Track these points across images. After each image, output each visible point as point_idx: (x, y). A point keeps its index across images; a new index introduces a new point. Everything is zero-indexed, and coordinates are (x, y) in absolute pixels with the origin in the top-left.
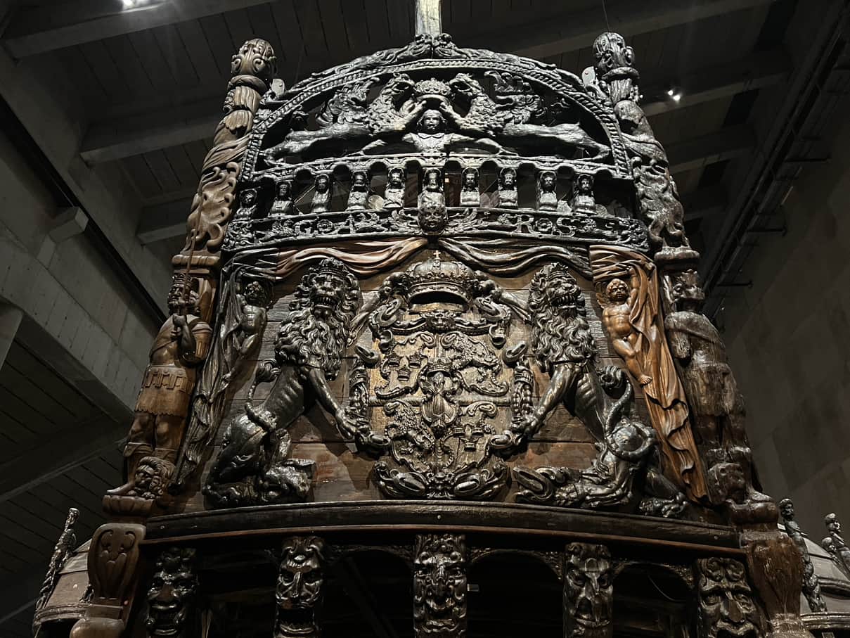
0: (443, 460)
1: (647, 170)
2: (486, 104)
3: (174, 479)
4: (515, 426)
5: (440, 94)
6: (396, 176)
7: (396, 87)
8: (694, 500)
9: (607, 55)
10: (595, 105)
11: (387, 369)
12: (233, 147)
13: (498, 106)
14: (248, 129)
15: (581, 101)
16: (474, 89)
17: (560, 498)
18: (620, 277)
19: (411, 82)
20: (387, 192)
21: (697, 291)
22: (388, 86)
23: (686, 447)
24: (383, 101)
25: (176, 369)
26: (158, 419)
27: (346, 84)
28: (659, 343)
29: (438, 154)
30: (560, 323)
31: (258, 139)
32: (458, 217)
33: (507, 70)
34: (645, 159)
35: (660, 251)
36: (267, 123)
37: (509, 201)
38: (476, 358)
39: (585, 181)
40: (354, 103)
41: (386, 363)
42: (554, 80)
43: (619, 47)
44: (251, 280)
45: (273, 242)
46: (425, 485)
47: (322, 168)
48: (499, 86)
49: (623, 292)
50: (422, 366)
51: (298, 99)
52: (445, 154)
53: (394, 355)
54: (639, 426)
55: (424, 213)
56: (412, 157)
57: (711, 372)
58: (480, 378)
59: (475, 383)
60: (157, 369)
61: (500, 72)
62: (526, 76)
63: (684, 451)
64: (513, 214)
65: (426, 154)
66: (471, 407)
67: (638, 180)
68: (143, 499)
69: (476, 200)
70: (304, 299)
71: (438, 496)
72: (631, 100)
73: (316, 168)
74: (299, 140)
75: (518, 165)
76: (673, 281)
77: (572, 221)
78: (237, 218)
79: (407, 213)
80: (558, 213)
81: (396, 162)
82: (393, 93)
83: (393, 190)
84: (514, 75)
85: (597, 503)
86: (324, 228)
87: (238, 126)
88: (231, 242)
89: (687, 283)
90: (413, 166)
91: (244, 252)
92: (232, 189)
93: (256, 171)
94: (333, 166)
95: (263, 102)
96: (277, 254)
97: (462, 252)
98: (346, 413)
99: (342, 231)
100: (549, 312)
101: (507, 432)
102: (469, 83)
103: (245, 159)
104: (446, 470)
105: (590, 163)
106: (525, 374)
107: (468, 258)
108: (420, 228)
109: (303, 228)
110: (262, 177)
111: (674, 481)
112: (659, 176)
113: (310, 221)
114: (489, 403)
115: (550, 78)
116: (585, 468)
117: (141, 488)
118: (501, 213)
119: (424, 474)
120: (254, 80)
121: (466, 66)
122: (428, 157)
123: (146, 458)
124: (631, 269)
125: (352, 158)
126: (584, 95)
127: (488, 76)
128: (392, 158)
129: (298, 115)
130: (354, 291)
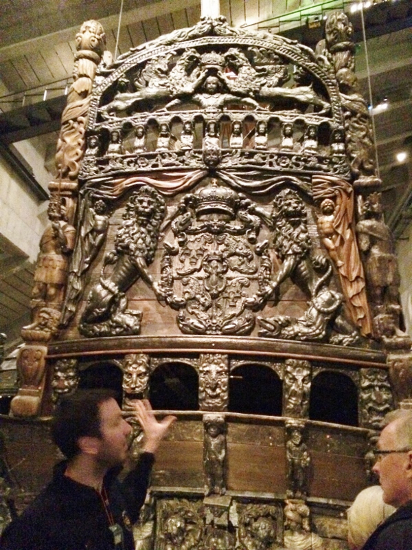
0: (216, 312)
1: (355, 122)
2: (248, 72)
3: (61, 320)
4: (259, 293)
5: (217, 64)
6: (188, 126)
7: (188, 59)
8: (364, 335)
9: (335, 31)
10: (322, 73)
11: (183, 257)
12: (81, 106)
13: (257, 74)
14: (89, 92)
15: (313, 70)
16: (241, 60)
17: (284, 334)
18: (330, 198)
19: (197, 55)
20: (182, 137)
21: (378, 207)
22: (182, 58)
23: (361, 305)
24: (179, 70)
25: (57, 255)
26: (49, 286)
27: (154, 57)
28: (351, 241)
29: (215, 110)
30: (289, 229)
31: (96, 99)
32: (228, 156)
33: (263, 46)
34: (354, 113)
35: (357, 179)
36: (102, 87)
37: (261, 144)
38: (238, 250)
39: (312, 130)
40: (159, 72)
41: (183, 254)
42: (296, 54)
43: (343, 25)
44: (98, 199)
45: (110, 173)
46: (205, 326)
47: (139, 119)
48: (258, 58)
49: (331, 208)
50: (205, 255)
51: (122, 69)
52: (220, 110)
53: (187, 249)
54: (333, 292)
55: (206, 154)
56: (198, 112)
57: (381, 259)
58: (240, 263)
59: (236, 266)
60: (45, 255)
61: (259, 47)
62: (277, 51)
63: (360, 307)
64: (264, 154)
65: (207, 111)
66: (234, 281)
67: (347, 129)
68: (44, 333)
69: (240, 144)
70: (131, 213)
71: (214, 333)
72: (348, 68)
73: (136, 120)
74: (123, 100)
75: (268, 118)
76: (364, 199)
77: (302, 159)
78: (87, 156)
79: (195, 152)
80: (293, 153)
81: (188, 116)
82: (186, 64)
83: (186, 136)
84: (268, 50)
85: (305, 337)
86: (142, 163)
87: (83, 90)
88: (84, 173)
89: (373, 201)
90: (199, 119)
91: (93, 180)
92: (82, 136)
93: (97, 122)
94: (147, 120)
95: (98, 71)
96: (113, 181)
97: (231, 180)
98: (159, 285)
99: (154, 166)
100: (284, 221)
101: (255, 296)
102: (237, 55)
103: (89, 114)
104: (218, 318)
105: (316, 117)
106: (267, 261)
107: (235, 184)
108: (203, 164)
109: (129, 163)
110: (100, 127)
111: (352, 324)
112: (362, 126)
113: (133, 159)
114: (244, 278)
115: (293, 52)
116: (300, 316)
117: (43, 326)
118: (256, 153)
119: (205, 320)
120: (91, 54)
121: (235, 42)
122: (209, 113)
123: (44, 309)
124: (337, 192)
125: (159, 114)
126: (316, 65)
127: (251, 51)
128: (185, 113)
129: (122, 81)
130: (162, 207)
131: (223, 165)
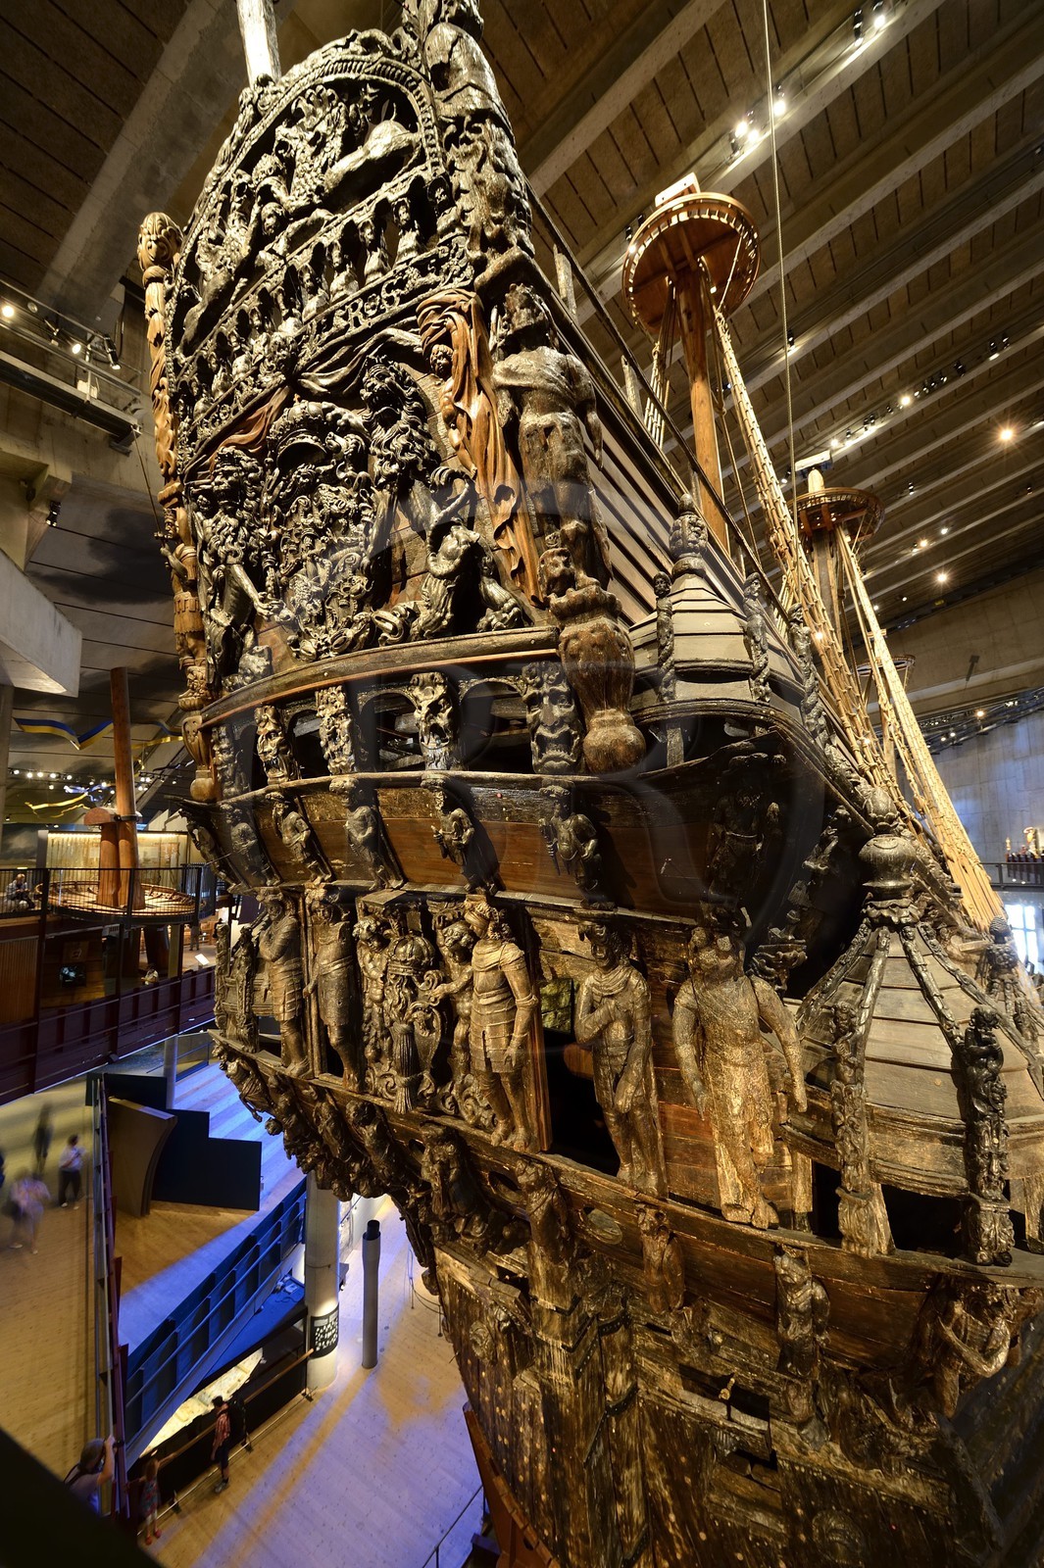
5: (267, 177)
6: (254, 319)
7: (238, 195)
10: (397, 68)
11: (285, 546)
12: (159, 361)
13: (312, 151)
14: (162, 333)
16: (292, 142)
18: (439, 342)
23: (512, 545)
24: (231, 225)
25: (184, 594)
26: (187, 636)
28: (484, 416)
32: (305, 342)
33: (309, 85)
34: (459, 123)
35: (481, 274)
36: (170, 318)
39: (403, 210)
42: (353, 61)
45: (200, 449)
47: (209, 346)
48: (308, 118)
49: (443, 361)
51: (180, 273)
52: (284, 262)
53: (285, 531)
56: (261, 284)
61: (305, 93)
62: (327, 79)
64: (343, 308)
67: (452, 167)
68: (194, 698)
69: (313, 309)
72: (443, 20)
75: (341, 230)
77: (395, 283)
80: (382, 279)
83: (259, 339)
86: (224, 414)
88: (180, 463)
90: (264, 295)
93: (176, 377)
94: (216, 339)
97: (312, 385)
98: (260, 600)
102: (288, 136)
103: (168, 370)
105: (404, 176)
107: (318, 389)
108: (280, 375)
109: (213, 422)
110: (181, 383)
113: (216, 413)
117: (193, 690)
118: (334, 313)
120: (157, 270)
122: (271, 277)
123: (189, 668)
124: (449, 323)
125: (226, 317)
128: (250, 297)
129: (184, 294)
130: (251, 475)
131: (302, 362)
